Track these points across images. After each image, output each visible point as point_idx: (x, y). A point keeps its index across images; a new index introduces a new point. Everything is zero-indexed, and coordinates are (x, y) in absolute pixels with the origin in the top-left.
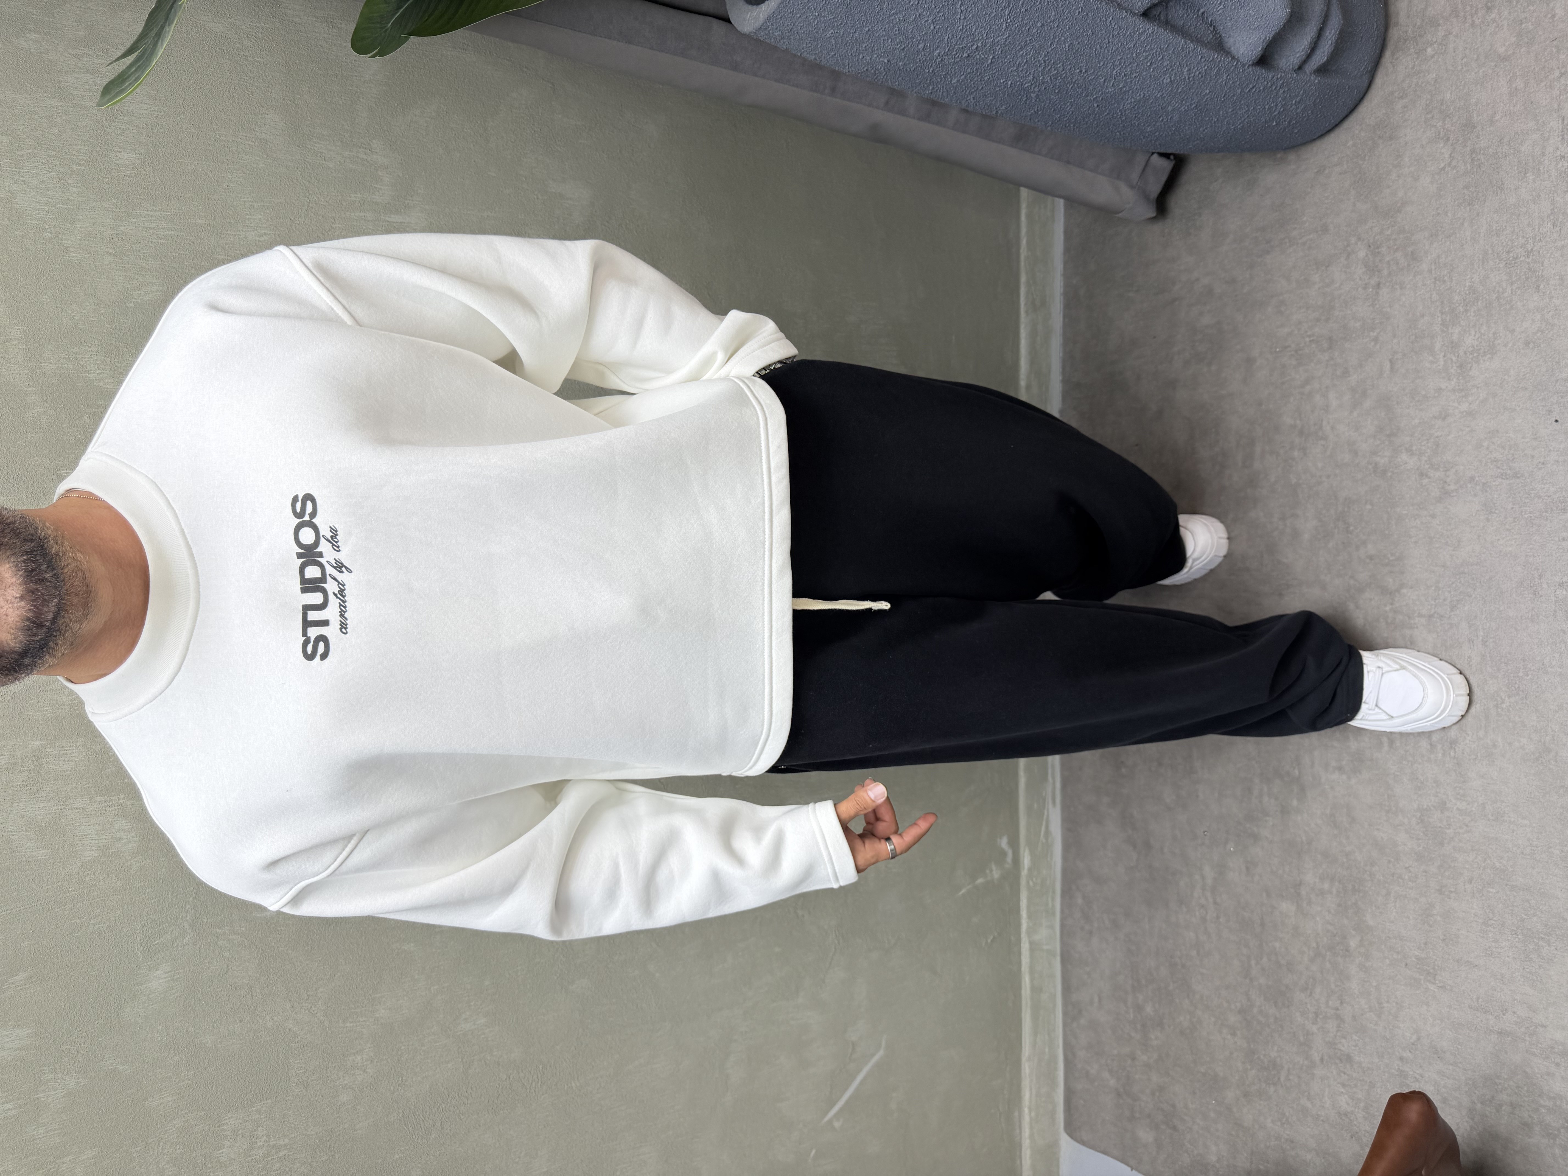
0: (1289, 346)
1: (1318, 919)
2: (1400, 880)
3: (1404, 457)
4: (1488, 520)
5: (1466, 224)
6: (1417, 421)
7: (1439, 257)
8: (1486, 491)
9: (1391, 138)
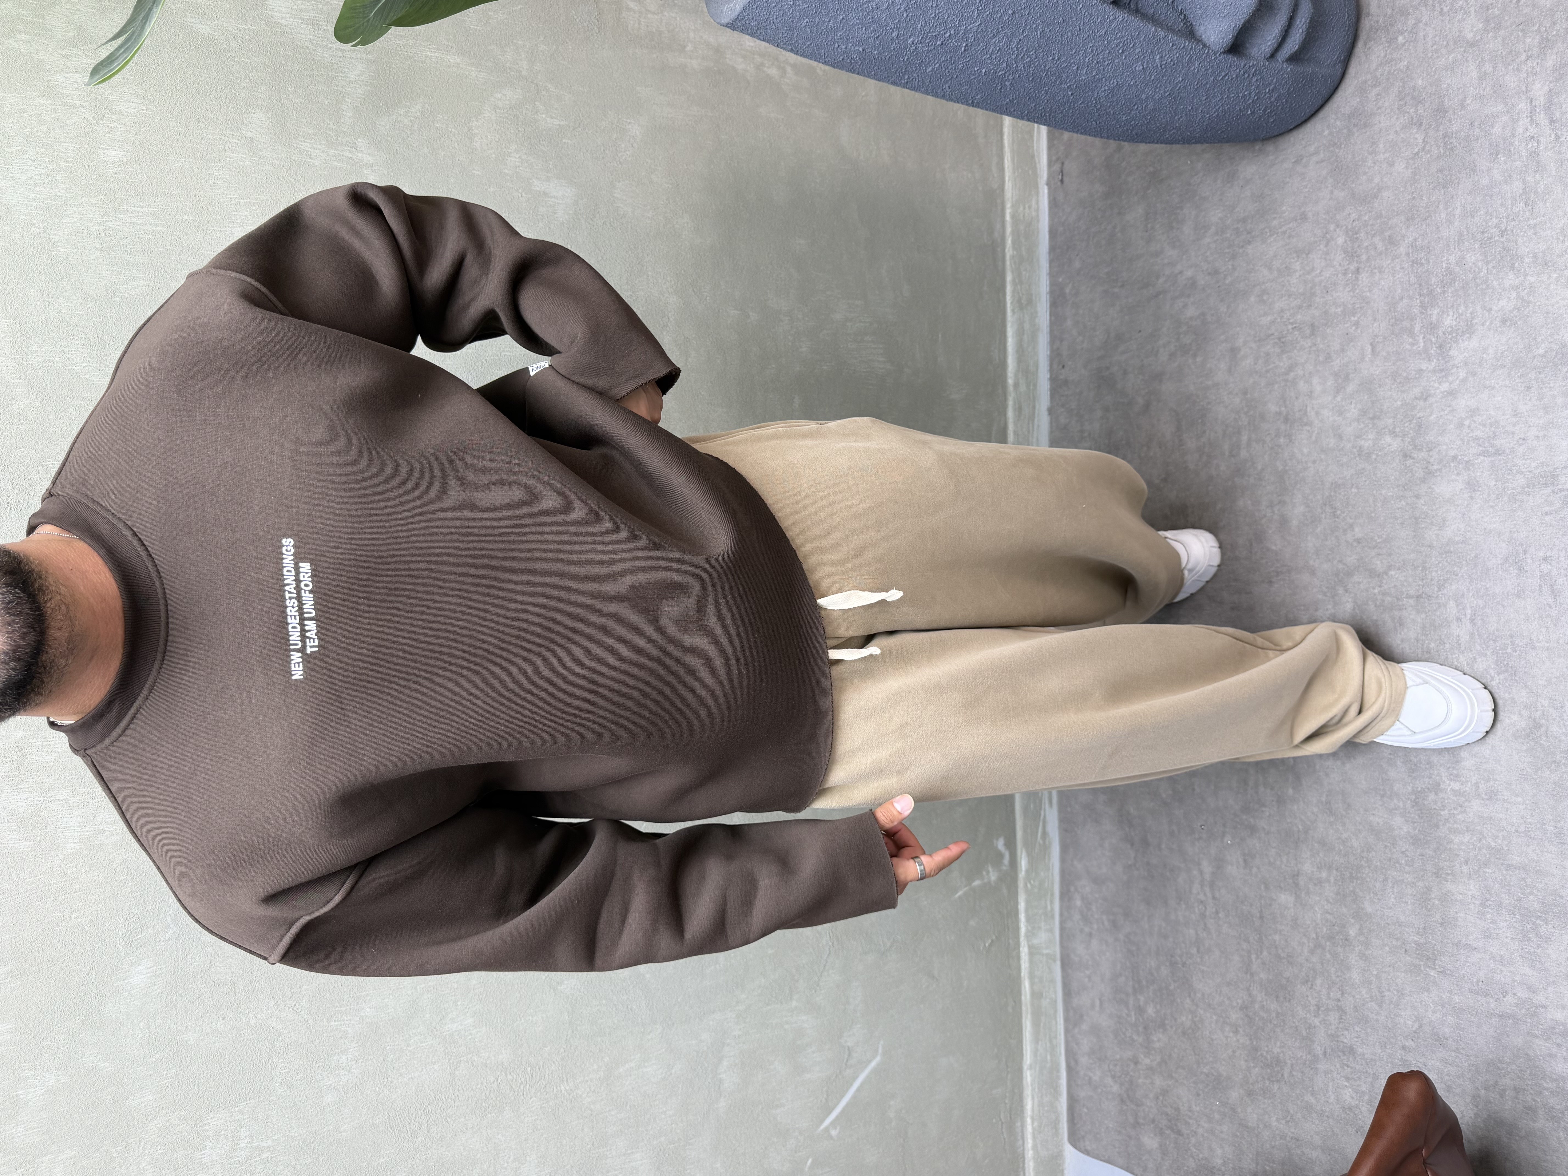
0: (1273, 334)
1: (1317, 909)
2: (1397, 865)
3: (1388, 439)
4: (1472, 498)
5: (1441, 207)
6: (1399, 403)
7: (1415, 240)
8: (1469, 470)
9: (1365, 126)
